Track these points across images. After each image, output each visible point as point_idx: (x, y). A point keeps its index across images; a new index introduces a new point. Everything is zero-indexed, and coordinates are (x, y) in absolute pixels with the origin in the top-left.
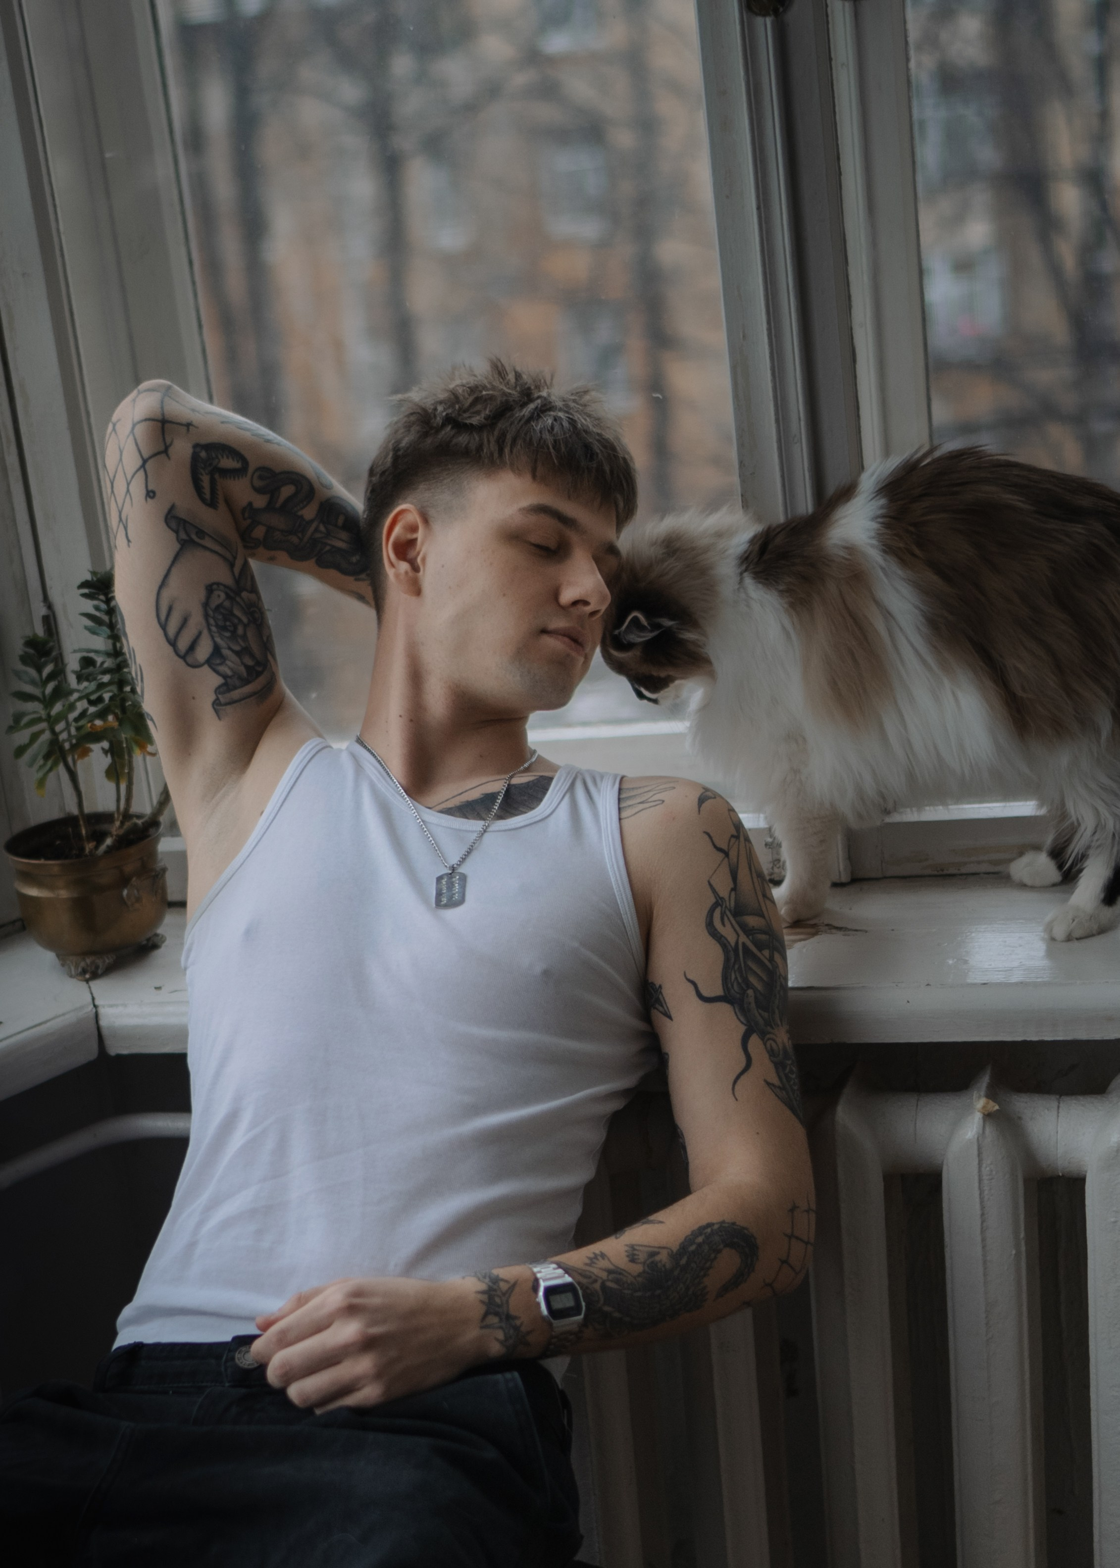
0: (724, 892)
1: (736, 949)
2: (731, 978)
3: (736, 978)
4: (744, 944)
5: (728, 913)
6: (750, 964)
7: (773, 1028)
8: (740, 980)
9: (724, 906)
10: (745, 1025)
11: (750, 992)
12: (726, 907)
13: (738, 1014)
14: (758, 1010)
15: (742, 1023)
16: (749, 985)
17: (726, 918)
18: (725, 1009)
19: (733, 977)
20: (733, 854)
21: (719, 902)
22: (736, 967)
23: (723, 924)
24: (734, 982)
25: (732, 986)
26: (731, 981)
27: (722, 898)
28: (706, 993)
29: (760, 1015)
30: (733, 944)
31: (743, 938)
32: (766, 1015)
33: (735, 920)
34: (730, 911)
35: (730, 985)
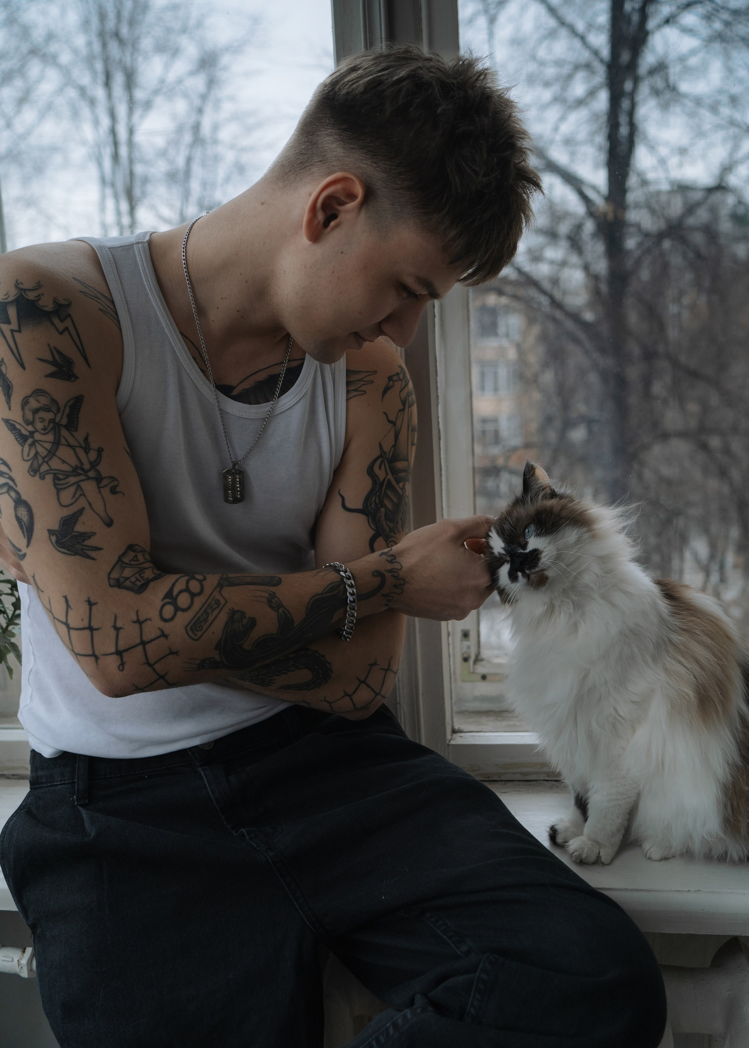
0: (387, 448)
1: (382, 484)
2: (372, 499)
3: (375, 500)
4: (389, 480)
5: (386, 462)
6: (389, 493)
7: (395, 534)
8: (377, 502)
9: (384, 457)
10: (375, 530)
11: (383, 510)
12: (386, 457)
13: (371, 523)
14: (386, 521)
15: (372, 528)
16: (382, 505)
17: (383, 464)
18: (362, 518)
19: (373, 499)
20: (398, 423)
21: (382, 455)
22: (378, 494)
23: (380, 468)
24: (372, 503)
25: (371, 505)
26: (371, 501)
27: (385, 453)
28: (348, 505)
29: (387, 524)
30: (381, 480)
31: (390, 477)
32: (391, 525)
33: (389, 466)
34: (387, 460)
35: (369, 504)
